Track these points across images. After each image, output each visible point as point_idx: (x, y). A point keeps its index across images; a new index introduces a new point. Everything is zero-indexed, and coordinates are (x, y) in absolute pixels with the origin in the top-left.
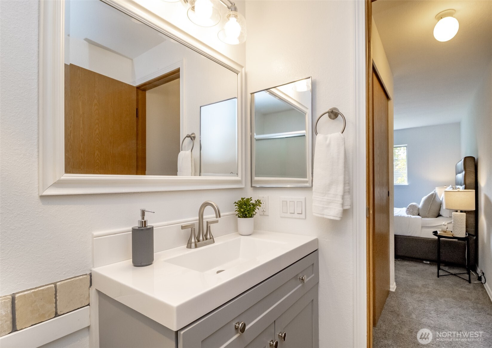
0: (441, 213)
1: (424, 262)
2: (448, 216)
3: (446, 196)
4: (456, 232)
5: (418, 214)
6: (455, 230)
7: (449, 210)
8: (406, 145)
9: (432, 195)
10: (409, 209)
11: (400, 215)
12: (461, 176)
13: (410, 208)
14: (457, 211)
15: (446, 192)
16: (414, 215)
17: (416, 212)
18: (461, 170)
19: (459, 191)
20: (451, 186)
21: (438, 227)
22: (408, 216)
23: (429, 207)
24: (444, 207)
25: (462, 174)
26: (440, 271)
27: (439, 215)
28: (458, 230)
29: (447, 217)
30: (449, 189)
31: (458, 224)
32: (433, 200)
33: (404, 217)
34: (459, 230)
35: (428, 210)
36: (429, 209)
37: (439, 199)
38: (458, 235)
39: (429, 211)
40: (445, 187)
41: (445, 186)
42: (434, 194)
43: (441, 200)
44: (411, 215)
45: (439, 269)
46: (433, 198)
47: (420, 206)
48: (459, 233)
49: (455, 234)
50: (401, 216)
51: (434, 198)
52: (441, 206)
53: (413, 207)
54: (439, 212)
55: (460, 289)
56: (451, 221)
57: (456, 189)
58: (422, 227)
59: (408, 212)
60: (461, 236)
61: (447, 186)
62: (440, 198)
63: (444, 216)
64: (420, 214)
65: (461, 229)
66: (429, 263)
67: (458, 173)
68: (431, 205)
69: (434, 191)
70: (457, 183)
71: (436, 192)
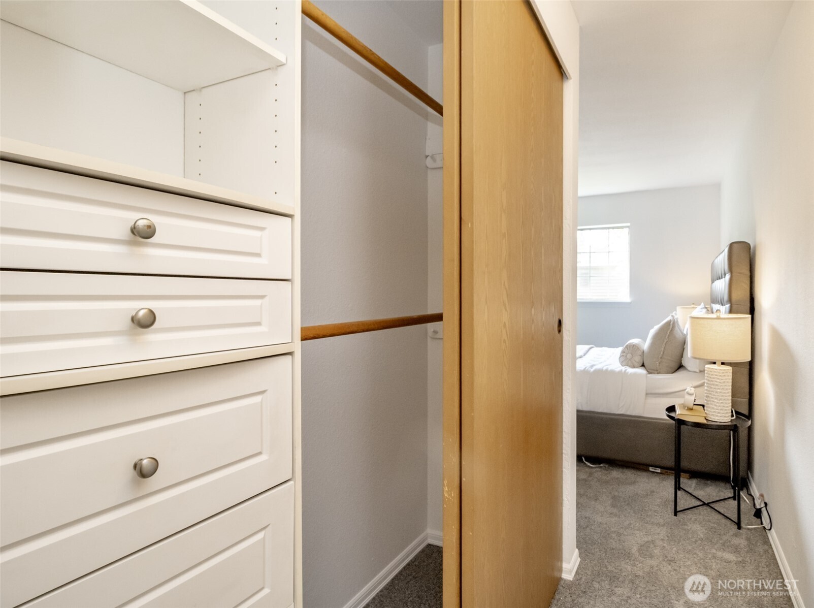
0: (684, 363)
1: (651, 469)
2: (698, 371)
3: (693, 326)
4: (713, 410)
5: (641, 364)
6: (711, 406)
7: (697, 361)
8: (628, 224)
9: (668, 323)
10: (624, 352)
11: (605, 368)
12: (722, 285)
13: (626, 351)
14: (715, 363)
15: (693, 319)
16: (634, 367)
17: (638, 359)
18: (723, 273)
19: (718, 318)
20: (702, 305)
21: (677, 393)
22: (622, 370)
23: (663, 349)
24: (689, 353)
25: (723, 279)
26: (679, 493)
27: (680, 367)
28: (716, 405)
29: (695, 372)
30: (699, 311)
31: (716, 392)
32: (669, 335)
33: (612, 372)
34: (719, 406)
35: (660, 356)
36: (662, 353)
37: (681, 331)
38: (717, 416)
39: (661, 358)
40: (693, 306)
41: (693, 304)
42: (672, 323)
43: (685, 332)
44: (627, 368)
45: (678, 487)
46: (668, 331)
47: (646, 346)
48: (719, 413)
49: (710, 413)
50: (607, 370)
51: (671, 330)
52: (685, 347)
53: (633, 348)
54: (681, 360)
55: (719, 554)
56: (703, 381)
57: (712, 313)
58: (647, 394)
59: (623, 359)
60: (723, 418)
61: (696, 305)
62: (684, 330)
63: (689, 369)
64: (645, 364)
65: (722, 403)
66: (659, 470)
67: (716, 278)
68: (665, 344)
69: (672, 316)
70: (714, 301)
71: (676, 317)
